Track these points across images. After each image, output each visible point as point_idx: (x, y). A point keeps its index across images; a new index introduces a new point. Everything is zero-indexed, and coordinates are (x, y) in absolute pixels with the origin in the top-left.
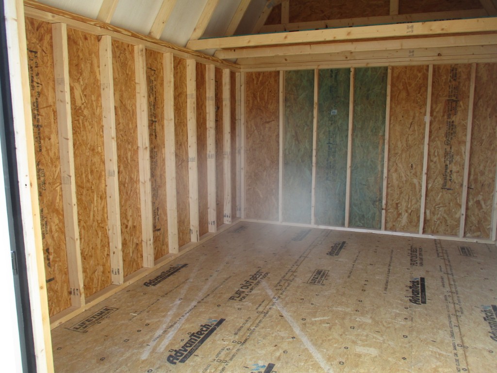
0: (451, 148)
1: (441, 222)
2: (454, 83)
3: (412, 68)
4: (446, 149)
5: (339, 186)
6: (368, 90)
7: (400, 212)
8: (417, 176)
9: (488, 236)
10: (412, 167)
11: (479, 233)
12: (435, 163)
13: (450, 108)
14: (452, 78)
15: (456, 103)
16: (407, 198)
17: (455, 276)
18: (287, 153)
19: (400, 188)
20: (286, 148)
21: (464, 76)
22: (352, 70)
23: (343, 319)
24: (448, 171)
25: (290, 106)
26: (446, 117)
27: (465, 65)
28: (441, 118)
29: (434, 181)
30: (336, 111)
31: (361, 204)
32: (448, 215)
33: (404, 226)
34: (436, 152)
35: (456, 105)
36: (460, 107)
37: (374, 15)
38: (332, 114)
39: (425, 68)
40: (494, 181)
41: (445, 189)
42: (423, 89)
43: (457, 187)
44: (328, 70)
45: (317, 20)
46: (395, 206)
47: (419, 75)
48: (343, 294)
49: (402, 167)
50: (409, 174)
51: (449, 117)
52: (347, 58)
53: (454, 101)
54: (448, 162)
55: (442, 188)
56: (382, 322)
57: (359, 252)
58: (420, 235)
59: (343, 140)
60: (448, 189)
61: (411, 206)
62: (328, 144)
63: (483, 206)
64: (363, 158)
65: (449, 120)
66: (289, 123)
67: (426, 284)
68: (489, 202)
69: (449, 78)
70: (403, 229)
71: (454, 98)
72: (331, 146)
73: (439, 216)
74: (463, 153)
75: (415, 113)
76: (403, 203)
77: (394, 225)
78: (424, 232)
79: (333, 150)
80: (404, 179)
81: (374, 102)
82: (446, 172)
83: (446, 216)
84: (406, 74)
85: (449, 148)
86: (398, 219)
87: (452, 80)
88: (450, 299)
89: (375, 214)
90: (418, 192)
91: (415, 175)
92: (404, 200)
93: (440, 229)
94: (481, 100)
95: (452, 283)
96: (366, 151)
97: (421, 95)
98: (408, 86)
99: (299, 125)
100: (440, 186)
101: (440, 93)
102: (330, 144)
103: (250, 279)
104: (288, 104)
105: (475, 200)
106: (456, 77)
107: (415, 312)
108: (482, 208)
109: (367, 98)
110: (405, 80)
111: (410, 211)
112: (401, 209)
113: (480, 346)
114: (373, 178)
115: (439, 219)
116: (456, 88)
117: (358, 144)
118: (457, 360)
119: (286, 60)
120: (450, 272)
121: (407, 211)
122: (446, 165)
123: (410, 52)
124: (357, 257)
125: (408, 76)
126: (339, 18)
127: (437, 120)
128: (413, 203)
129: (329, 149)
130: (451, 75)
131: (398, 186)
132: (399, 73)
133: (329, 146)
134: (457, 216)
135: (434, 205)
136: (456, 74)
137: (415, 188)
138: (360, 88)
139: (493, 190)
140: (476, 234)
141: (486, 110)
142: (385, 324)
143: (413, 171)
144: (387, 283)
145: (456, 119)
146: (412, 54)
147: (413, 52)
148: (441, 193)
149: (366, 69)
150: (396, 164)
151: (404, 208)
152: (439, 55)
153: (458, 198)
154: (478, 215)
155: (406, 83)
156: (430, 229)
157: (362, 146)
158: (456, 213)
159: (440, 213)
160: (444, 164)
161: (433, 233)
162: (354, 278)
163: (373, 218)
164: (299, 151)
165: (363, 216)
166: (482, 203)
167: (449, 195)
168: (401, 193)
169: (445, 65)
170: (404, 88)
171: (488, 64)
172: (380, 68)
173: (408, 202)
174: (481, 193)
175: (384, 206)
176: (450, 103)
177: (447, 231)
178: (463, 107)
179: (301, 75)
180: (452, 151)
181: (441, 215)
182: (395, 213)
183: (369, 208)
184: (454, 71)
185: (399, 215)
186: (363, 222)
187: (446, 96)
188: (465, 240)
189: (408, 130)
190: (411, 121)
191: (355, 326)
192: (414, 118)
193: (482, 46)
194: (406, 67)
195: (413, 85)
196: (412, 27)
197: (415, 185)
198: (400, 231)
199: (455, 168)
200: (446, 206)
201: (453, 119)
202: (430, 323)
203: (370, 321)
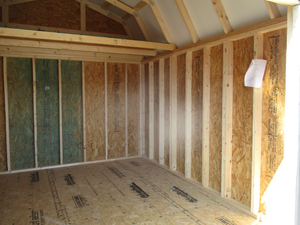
0: (117, 108)
1: (116, 151)
2: (116, 73)
3: (94, 63)
4: (115, 109)
5: (53, 138)
6: (70, 74)
7: (93, 148)
8: (101, 126)
9: (137, 154)
10: (98, 121)
11: (133, 153)
12: (110, 117)
13: (115, 86)
14: (116, 70)
15: (118, 84)
16: (97, 139)
17: (145, 178)
18: (11, 118)
19: (92, 134)
20: (10, 114)
21: (121, 70)
22: (60, 61)
23: (123, 220)
24: (117, 121)
25: (12, 83)
26: (114, 91)
27: (121, 64)
28: (111, 92)
29: (110, 128)
30: (49, 87)
31: (69, 148)
32: (118, 145)
33: (96, 157)
34: (110, 111)
35: (118, 85)
36: (120, 86)
37: (71, 29)
38: (46, 89)
39: (101, 63)
40: (138, 124)
41: (116, 131)
42: (101, 76)
43: (122, 130)
44: (41, 59)
45: (32, 24)
46: (90, 145)
47: (99, 67)
48: (106, 206)
49: (93, 121)
50: (97, 125)
51: (115, 92)
52: (55, 53)
53: (117, 83)
54: (117, 117)
55: (115, 131)
56: (143, 214)
57: (85, 178)
58: (107, 160)
59: (55, 107)
60: (118, 131)
61: (99, 144)
62: (44, 110)
63: (134, 138)
64: (69, 117)
65: (115, 93)
66: (11, 96)
67: (138, 186)
68: (137, 135)
69: (114, 70)
70: (96, 159)
71: (117, 81)
72: (46, 111)
73: (114, 147)
74: (123, 111)
75: (98, 90)
76: (95, 143)
77: (90, 157)
78: (108, 158)
79: (48, 113)
80: (94, 128)
81: (74, 82)
82: (116, 122)
83: (117, 146)
84: (91, 66)
85: (117, 109)
86: (93, 153)
87: (115, 71)
88: (155, 190)
89: (79, 152)
90: (102, 135)
91: (100, 125)
92: (95, 141)
93: (115, 155)
94: (130, 83)
95: (148, 181)
96: (70, 113)
97: (101, 79)
98: (93, 73)
99: (20, 97)
100: (114, 130)
101: (110, 78)
102: (46, 109)
103: (33, 219)
104: (11, 82)
105: (130, 135)
106: (117, 70)
107: (150, 202)
108: (134, 139)
109: (69, 79)
110: (91, 69)
111: (99, 147)
112: (94, 147)
113: (191, 207)
114: (76, 130)
115: (114, 149)
116: (118, 76)
117: (65, 109)
118: (191, 218)
119: (8, 49)
120: (141, 176)
121: (97, 147)
122: (116, 118)
123: (94, 54)
124: (87, 181)
125: (93, 67)
126: (47, 26)
127: (109, 93)
128: (100, 142)
129: (45, 113)
130: (115, 68)
131: (91, 133)
132: (88, 66)
133: (45, 111)
134: (123, 145)
135: (111, 141)
136: (117, 68)
137: (101, 133)
138: (64, 73)
139: (138, 129)
140: (132, 154)
141: (132, 88)
142: (146, 214)
143: (99, 123)
144: (120, 191)
145: (119, 92)
146: (95, 55)
147: (96, 54)
148: (114, 134)
149: (68, 61)
150: (89, 120)
151: (96, 146)
152: (109, 57)
153: (123, 136)
154: (132, 143)
155: (92, 71)
156: (110, 155)
157: (67, 110)
158: (122, 144)
159: (115, 145)
160: (115, 118)
161: (112, 157)
162: (100, 195)
163: (78, 156)
164: (21, 116)
165: (71, 155)
166: (134, 136)
167: (118, 134)
168: (93, 137)
169: (112, 63)
170: (91, 75)
171: (131, 64)
172: (76, 61)
173: (97, 142)
174: (133, 132)
175: (85, 147)
176: (115, 84)
177: (119, 155)
178: (122, 86)
179: (21, 61)
180: (118, 110)
181: (115, 146)
182: (91, 149)
183: (75, 150)
184: (116, 67)
185: (93, 150)
186: (71, 159)
187: (113, 80)
188: (128, 158)
189: (94, 99)
190: (96, 94)
191: (133, 222)
192: (97, 92)
193: (129, 55)
194: (91, 62)
195: (96, 73)
196: (117, 41)
197: (100, 131)
198: (94, 160)
199: (120, 119)
200: (117, 141)
201: (118, 93)
202: (162, 205)
203: (137, 216)
